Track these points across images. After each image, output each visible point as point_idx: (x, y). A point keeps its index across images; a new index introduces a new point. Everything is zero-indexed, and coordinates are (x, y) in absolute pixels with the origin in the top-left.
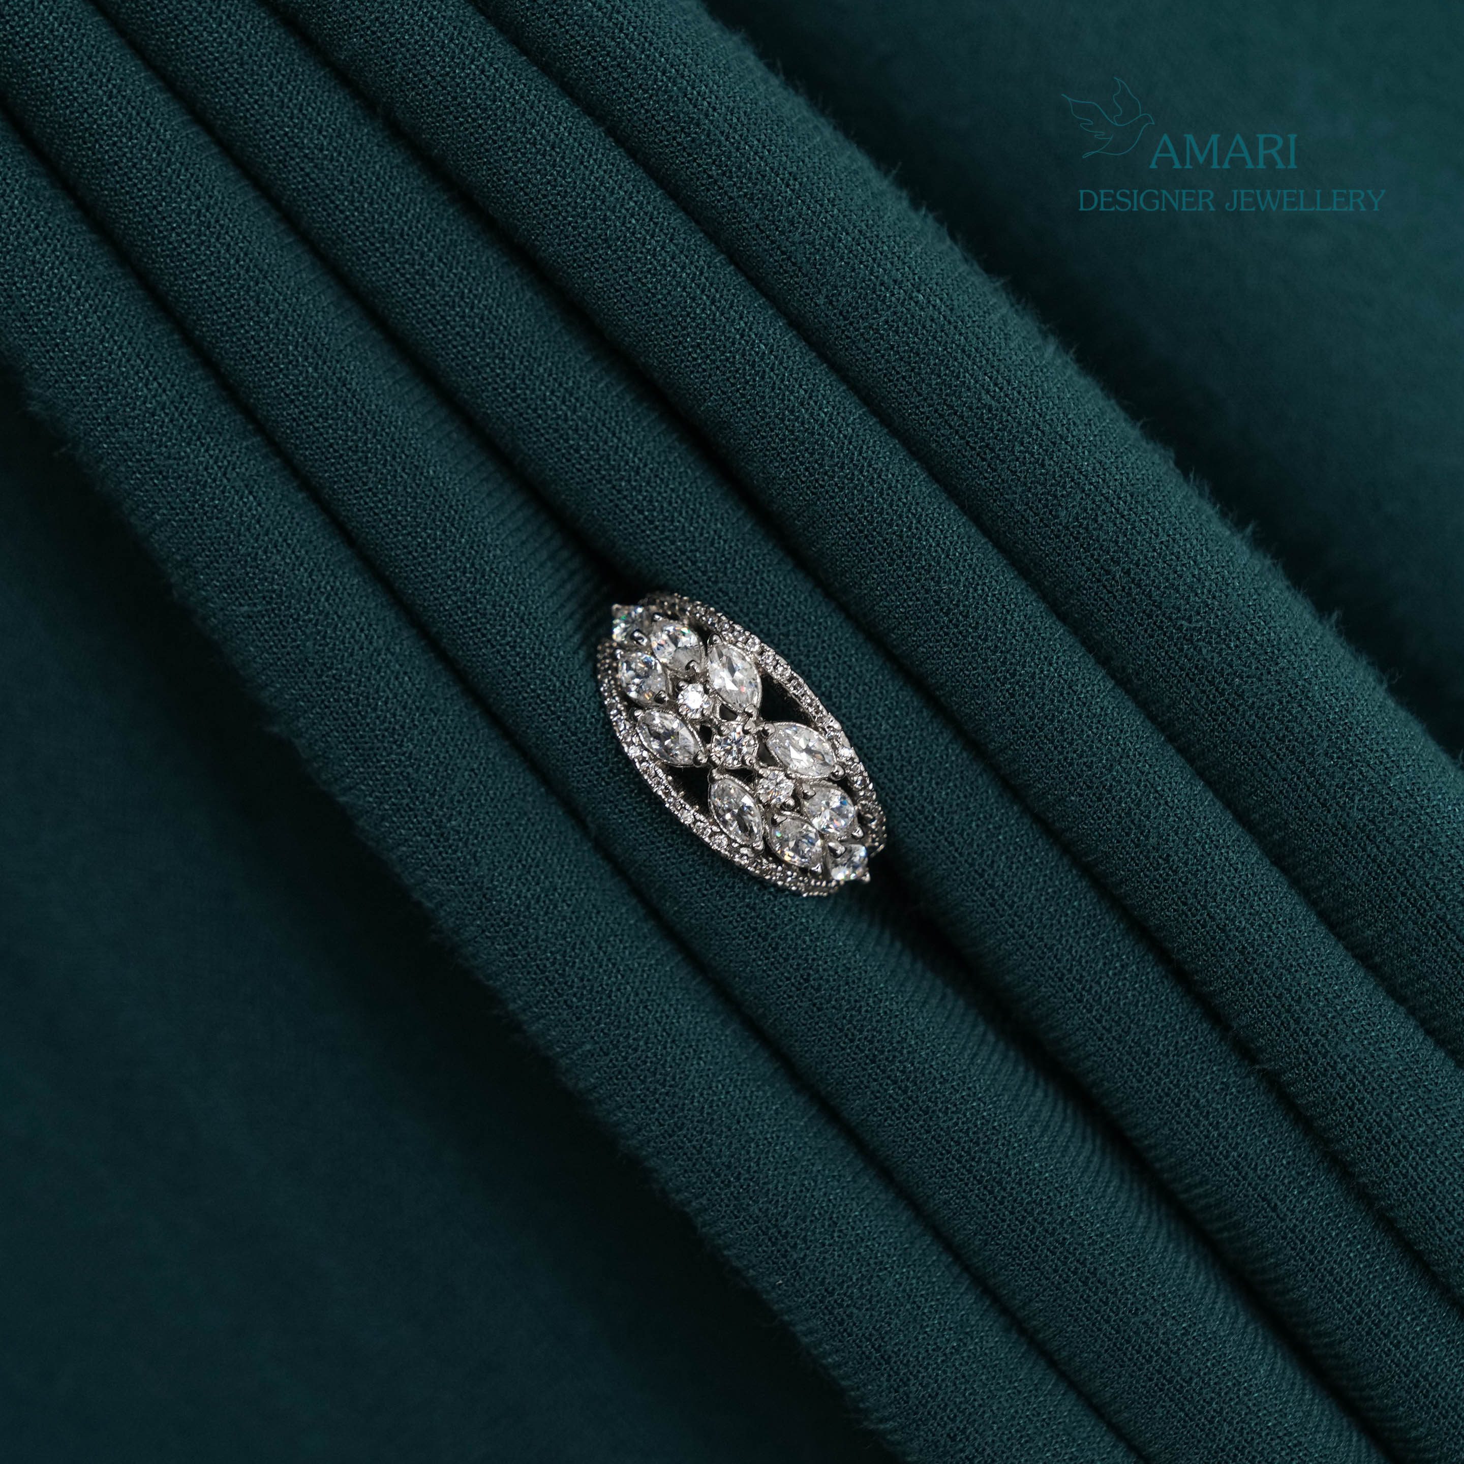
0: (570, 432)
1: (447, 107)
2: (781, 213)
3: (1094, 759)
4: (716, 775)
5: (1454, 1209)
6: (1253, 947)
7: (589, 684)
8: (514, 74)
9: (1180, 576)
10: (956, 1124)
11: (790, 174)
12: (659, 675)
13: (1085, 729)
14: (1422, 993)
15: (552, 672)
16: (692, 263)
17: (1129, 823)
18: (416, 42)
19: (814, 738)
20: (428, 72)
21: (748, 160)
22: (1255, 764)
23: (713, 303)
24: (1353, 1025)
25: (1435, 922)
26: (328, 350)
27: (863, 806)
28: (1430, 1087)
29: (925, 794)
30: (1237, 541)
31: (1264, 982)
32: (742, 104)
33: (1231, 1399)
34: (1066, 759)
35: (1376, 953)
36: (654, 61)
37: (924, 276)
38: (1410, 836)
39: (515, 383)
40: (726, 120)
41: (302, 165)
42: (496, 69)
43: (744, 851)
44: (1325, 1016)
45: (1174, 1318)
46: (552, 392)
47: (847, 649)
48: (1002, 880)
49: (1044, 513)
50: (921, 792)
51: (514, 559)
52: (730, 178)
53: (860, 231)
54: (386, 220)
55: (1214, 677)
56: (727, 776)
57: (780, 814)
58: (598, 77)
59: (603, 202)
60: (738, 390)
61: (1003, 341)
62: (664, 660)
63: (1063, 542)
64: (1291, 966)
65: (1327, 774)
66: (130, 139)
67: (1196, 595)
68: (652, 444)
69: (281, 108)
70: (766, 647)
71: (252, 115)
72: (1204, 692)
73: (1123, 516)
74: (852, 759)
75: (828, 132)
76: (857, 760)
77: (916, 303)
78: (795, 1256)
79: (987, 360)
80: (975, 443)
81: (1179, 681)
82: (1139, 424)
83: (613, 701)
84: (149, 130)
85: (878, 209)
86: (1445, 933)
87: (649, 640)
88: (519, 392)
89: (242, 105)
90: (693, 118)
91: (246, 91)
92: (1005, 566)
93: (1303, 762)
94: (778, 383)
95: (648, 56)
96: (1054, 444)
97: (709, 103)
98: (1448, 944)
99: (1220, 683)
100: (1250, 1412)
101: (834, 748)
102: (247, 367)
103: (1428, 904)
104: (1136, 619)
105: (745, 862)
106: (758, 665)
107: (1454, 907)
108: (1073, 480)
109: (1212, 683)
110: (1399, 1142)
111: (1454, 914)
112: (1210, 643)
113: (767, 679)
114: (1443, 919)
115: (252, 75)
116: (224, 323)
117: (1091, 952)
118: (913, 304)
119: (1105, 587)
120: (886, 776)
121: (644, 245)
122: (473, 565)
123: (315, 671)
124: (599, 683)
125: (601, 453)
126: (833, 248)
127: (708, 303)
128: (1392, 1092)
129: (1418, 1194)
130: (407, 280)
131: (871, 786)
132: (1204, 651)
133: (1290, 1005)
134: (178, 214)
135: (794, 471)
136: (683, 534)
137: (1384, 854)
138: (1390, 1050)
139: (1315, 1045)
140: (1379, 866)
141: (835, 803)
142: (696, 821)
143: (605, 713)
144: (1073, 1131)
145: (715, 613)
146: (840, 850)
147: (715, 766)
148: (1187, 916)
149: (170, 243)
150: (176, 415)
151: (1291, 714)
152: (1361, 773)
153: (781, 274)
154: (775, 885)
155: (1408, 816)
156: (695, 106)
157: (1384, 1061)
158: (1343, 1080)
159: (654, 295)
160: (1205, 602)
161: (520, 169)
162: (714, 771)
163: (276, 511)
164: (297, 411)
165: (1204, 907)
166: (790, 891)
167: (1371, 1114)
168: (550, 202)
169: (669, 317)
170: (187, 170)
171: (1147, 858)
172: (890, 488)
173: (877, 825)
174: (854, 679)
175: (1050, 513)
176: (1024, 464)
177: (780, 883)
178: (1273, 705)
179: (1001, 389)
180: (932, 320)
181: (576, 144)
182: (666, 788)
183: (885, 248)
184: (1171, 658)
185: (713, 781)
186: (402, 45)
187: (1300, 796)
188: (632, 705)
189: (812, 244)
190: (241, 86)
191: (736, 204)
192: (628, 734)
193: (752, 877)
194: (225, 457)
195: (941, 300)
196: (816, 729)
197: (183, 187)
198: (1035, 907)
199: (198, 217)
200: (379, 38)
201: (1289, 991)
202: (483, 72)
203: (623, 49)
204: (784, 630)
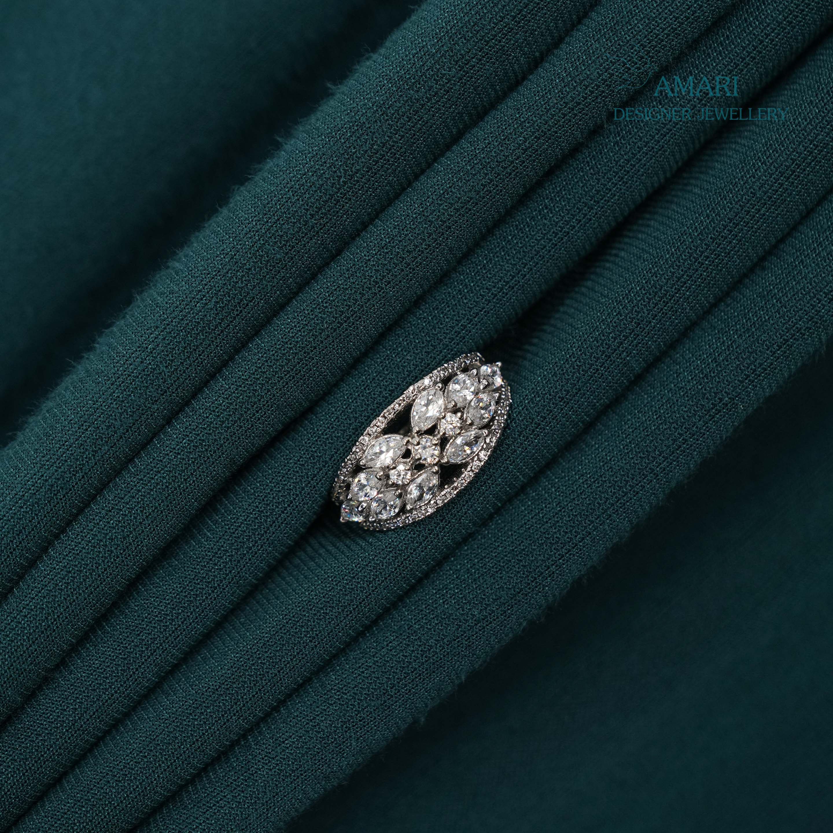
0: (239, 553)
1: (48, 637)
2: (103, 434)
3: (426, 232)
4: (445, 460)
5: (687, 5)
6: (535, 132)
7: (390, 536)
8: (26, 597)
9: (313, 183)
10: (645, 305)
11: (79, 428)
12: (384, 495)
13: (407, 238)
14: (557, 27)
15: (385, 558)
16: (135, 486)
17: (463, 210)
18: (10, 657)
19: (420, 402)
20: (27, 649)
21: (72, 454)
22: (424, 134)
23: (159, 472)
24: (580, 70)
25: (516, 22)
26: (196, 700)
27: (457, 369)
28: (615, 22)
29: (448, 332)
30: (288, 147)
31: (556, 124)
32: (38, 459)
33: (803, 135)
34: (426, 249)
35: (534, 55)
36: (15, 514)
37: (138, 344)
38: (465, 39)
39: (211, 587)
40: (48, 469)
41: (85, 720)
42: (24, 608)
43: (488, 441)
44: (575, 88)
45: (756, 171)
46: (216, 565)
47: (363, 381)
48: (498, 282)
49: (279, 267)
50: (447, 334)
51: (316, 583)
52: (83, 465)
53: (112, 384)
54: (117, 669)
55: (373, 161)
56: (444, 454)
57: (466, 421)
58: (26, 547)
59: (101, 541)
60: (211, 455)
61: (175, 295)
62: (375, 493)
63: (295, 255)
64: (545, 108)
65: (429, 90)
66: (75, 824)
67: (324, 173)
68: (244, 503)
69: (52, 734)
70: (366, 432)
71: (57, 751)
72: (382, 166)
73: (278, 219)
74: (431, 378)
75: (50, 404)
76: (431, 375)
77: (154, 349)
78: (727, 399)
79: (187, 305)
80: (237, 310)
81: (376, 182)
82: (220, 209)
83: (400, 522)
84: (69, 813)
85: (97, 373)
86: (522, 16)
87: (362, 501)
88: (216, 585)
89: (51, 757)
90: (49, 489)
91: (42, 756)
92: (310, 289)
93: (423, 105)
94: (206, 431)
95: (12, 517)
96: (236, 263)
97: (39, 479)
98: (529, 13)
99: (377, 158)
100: (810, 123)
101: (424, 389)
102: (209, 747)
103: (505, 27)
104: (340, 209)
105: (494, 439)
106: (377, 437)
107: (506, 11)
108: (258, 251)
109: (377, 162)
110: (648, 39)
111: (511, 11)
112: (353, 164)
113: (385, 431)
114: (514, 17)
115: (33, 753)
116: (183, 763)
117: (539, 228)
118: (155, 351)
119: (321, 229)
120: (438, 355)
121: (126, 515)
122: (322, 608)
123: (389, 699)
124: (389, 530)
125: (251, 534)
126: (123, 401)
127: (159, 475)
128: (619, 45)
129: (679, 27)
130: (152, 654)
131: (446, 365)
132: (358, 167)
133: (569, 108)
134: (119, 793)
135: (259, 419)
136: (298, 483)
137: (476, 54)
138: (594, 46)
139: (592, 92)
140: (484, 57)
141: (457, 387)
142: (472, 470)
143: (407, 526)
144: (644, 233)
145: (345, 463)
146: (485, 382)
147: (439, 461)
148: (517, 172)
149: (136, 797)
150: (239, 789)
151: (394, 113)
152: (428, 70)
153: (140, 431)
154: (506, 420)
155: (453, 40)
156: (41, 488)
157: (601, 50)
158: (613, 75)
159: (156, 508)
160: (328, 168)
161: (83, 591)
162: (442, 461)
163: (294, 727)
164: (234, 717)
165: (512, 162)
166: (509, 410)
167: (633, 58)
168: (103, 573)
169: (169, 498)
170: (91, 789)
171: (484, 198)
172: (267, 361)
173: (468, 360)
174: (381, 377)
175: (278, 263)
176: (250, 280)
177: (505, 417)
178: (389, 124)
179: (204, 296)
180: (164, 339)
181: (67, 558)
182: (453, 489)
183: (121, 369)
184: (363, 187)
185: (448, 462)
186: (12, 665)
187: (443, 106)
188: (403, 510)
189: (121, 414)
190: (39, 759)
191: (99, 460)
192: (420, 512)
193: (502, 434)
194: (263, 759)
195: (151, 334)
196: (414, 400)
197: (102, 791)
198: (513, 262)
199: (120, 781)
200: (8, 679)
201: (561, 109)
202: (26, 616)
203: (8, 532)
204: (353, 420)
